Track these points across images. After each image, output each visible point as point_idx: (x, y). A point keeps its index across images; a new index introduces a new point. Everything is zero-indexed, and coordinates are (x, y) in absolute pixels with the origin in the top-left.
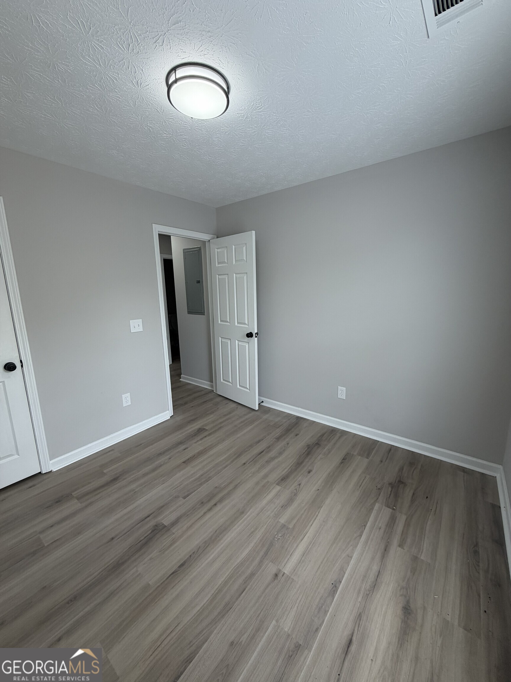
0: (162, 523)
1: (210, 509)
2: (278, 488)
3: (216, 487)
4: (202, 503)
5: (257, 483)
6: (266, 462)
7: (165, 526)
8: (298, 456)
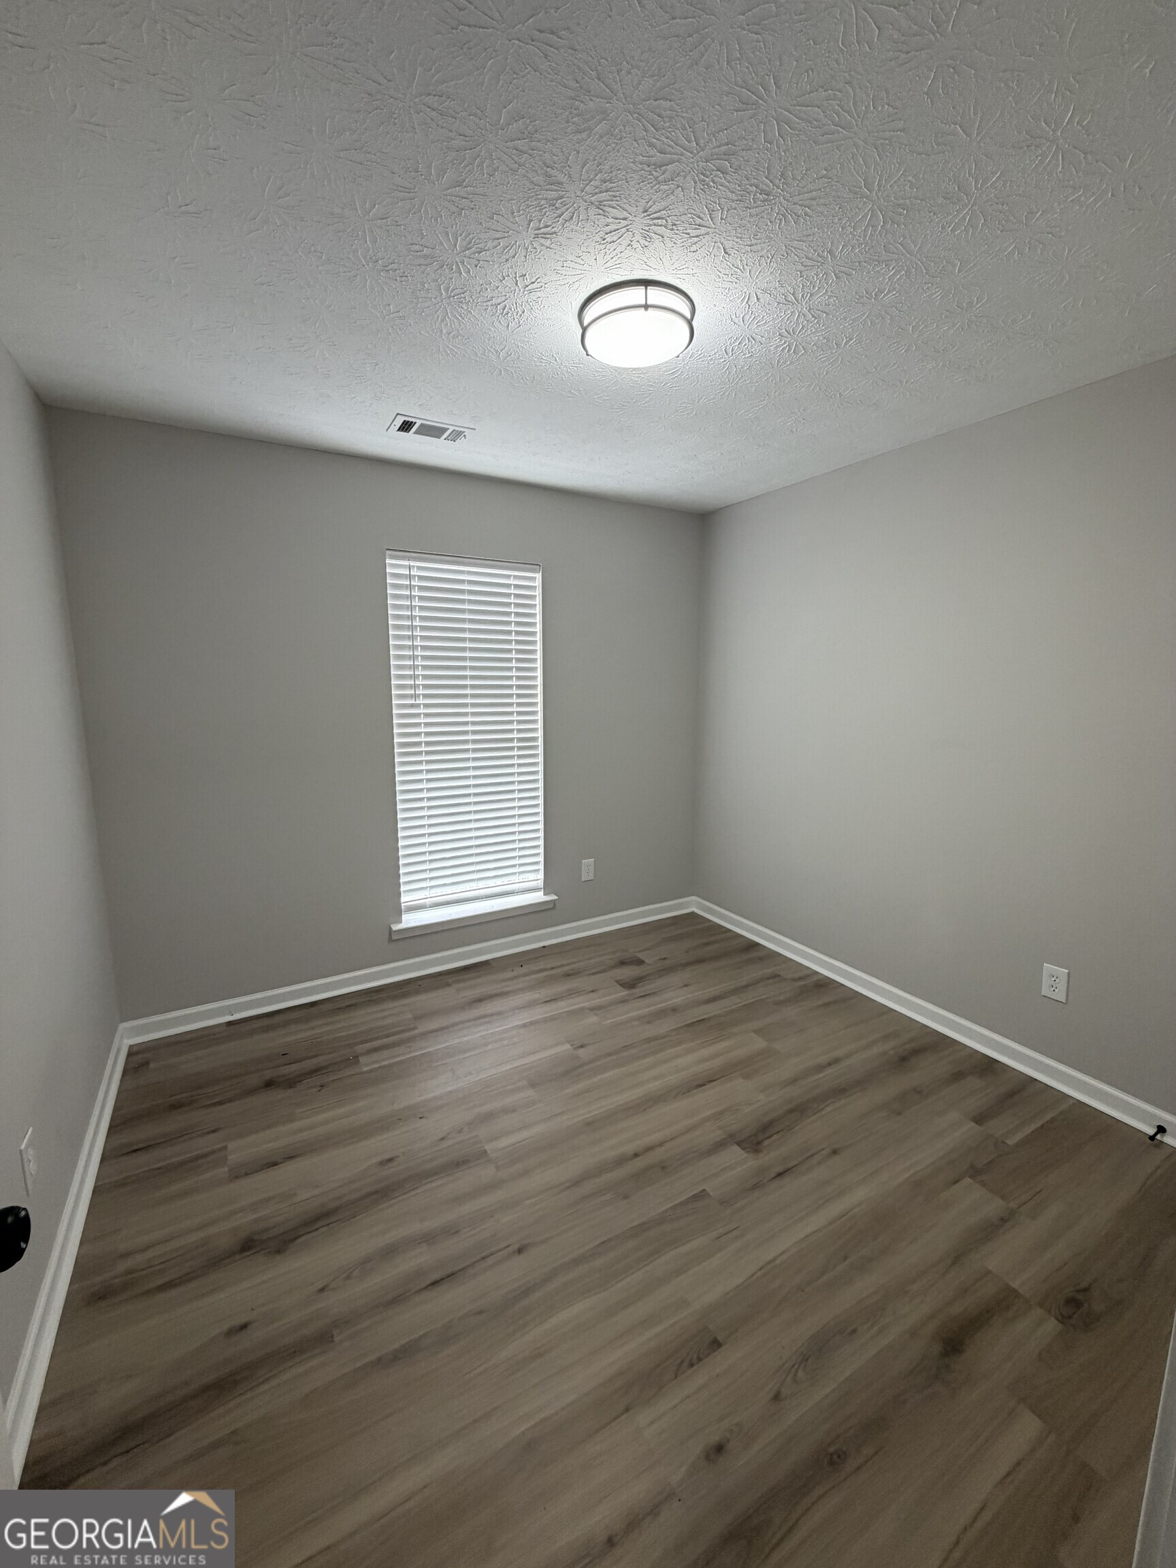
0: (747, 1152)
1: (649, 1149)
2: (488, 1147)
3: (626, 1197)
4: (663, 1167)
5: (526, 1173)
6: (457, 1232)
7: (739, 1144)
8: (357, 1218)
